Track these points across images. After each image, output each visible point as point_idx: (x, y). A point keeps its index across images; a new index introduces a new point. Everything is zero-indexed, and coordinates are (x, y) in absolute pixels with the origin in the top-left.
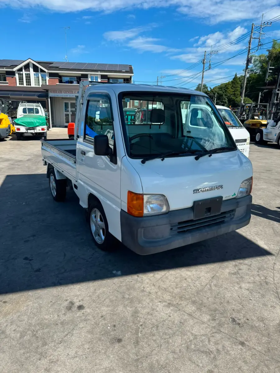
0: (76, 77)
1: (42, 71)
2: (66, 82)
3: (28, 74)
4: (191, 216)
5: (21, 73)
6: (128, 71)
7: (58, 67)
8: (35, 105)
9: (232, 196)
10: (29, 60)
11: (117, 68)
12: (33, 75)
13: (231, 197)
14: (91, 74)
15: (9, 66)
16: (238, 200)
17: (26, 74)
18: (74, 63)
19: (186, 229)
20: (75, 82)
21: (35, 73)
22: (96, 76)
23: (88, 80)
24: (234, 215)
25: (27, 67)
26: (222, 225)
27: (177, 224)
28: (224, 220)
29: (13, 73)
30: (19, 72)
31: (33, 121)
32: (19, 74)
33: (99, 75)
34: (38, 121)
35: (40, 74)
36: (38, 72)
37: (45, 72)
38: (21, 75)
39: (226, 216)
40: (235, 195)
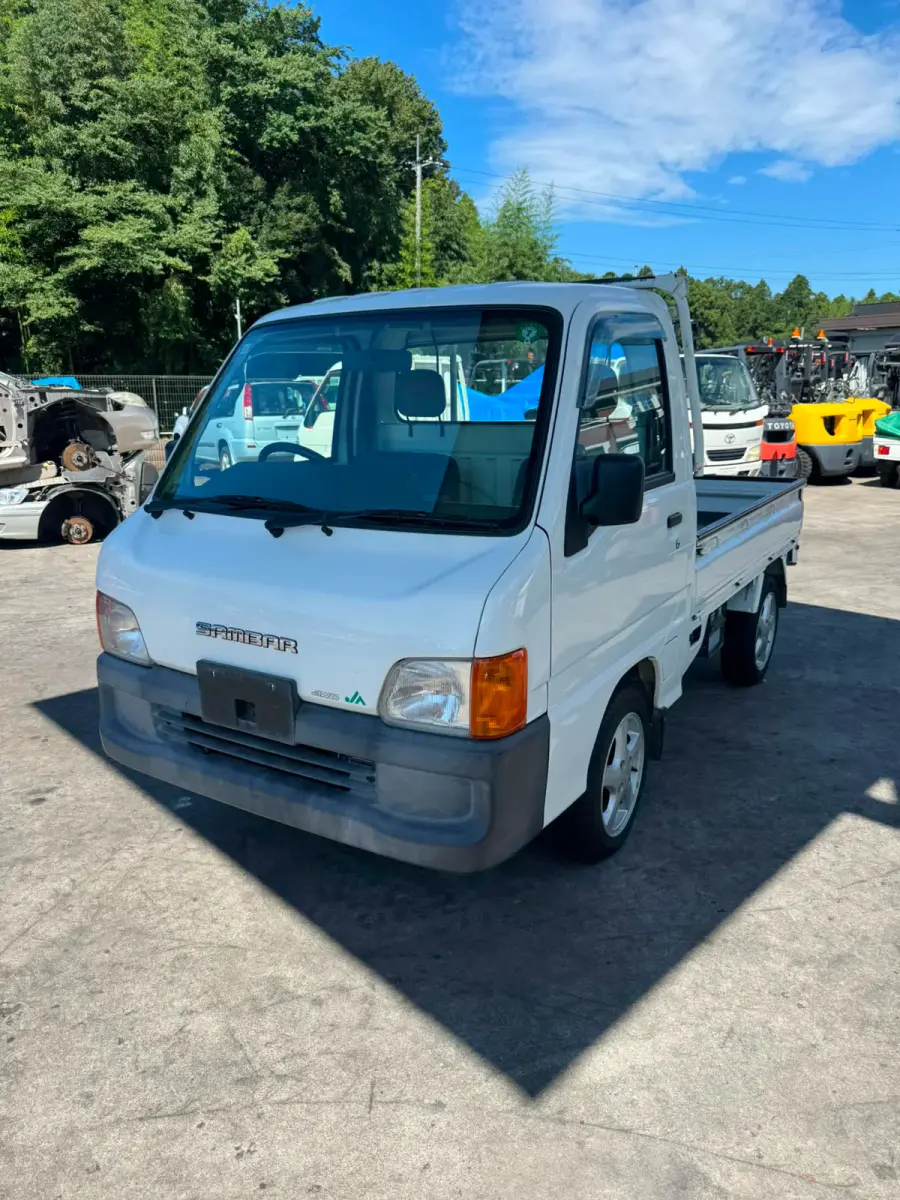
9: (347, 700)
13: (341, 704)
19: (204, 744)
24: (375, 783)
27: (181, 715)
28: (346, 788)
39: (350, 778)
40: (360, 703)
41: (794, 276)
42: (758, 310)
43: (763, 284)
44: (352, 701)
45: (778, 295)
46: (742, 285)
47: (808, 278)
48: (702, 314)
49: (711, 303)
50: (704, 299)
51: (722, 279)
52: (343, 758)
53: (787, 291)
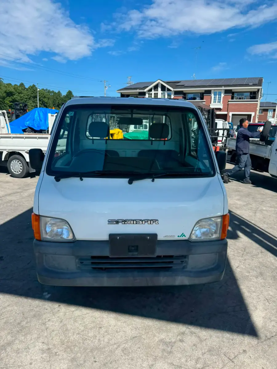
0: (200, 94)
1: (169, 90)
2: (190, 99)
3: (156, 93)
4: (106, 252)
5: (151, 93)
6: (256, 84)
7: (183, 85)
8: (145, 121)
9: (178, 236)
10: (159, 81)
11: (245, 81)
12: (161, 93)
13: (176, 238)
14: (214, 90)
15: (142, 87)
16: (192, 244)
17: (154, 94)
18: (200, 80)
19: (103, 266)
20: (198, 98)
21: (162, 92)
22: (220, 91)
23: (210, 95)
24: (187, 262)
25: (156, 87)
26: (162, 273)
27: (90, 258)
28: (172, 267)
29: (144, 94)
30: (149, 92)
31: (138, 136)
32: (149, 94)
33: (223, 90)
34: (143, 135)
35: (166, 93)
36: (165, 91)
37: (171, 91)
38: (150, 95)
39: (174, 262)
40: (184, 236)
41: (68, 90)
42: (59, 99)
43: (59, 92)
44: (180, 237)
45: (64, 96)
46: (53, 92)
47: (72, 91)
48: (42, 99)
49: (44, 96)
50: (42, 95)
51: (47, 89)
52: (171, 257)
53: (66, 95)
